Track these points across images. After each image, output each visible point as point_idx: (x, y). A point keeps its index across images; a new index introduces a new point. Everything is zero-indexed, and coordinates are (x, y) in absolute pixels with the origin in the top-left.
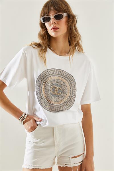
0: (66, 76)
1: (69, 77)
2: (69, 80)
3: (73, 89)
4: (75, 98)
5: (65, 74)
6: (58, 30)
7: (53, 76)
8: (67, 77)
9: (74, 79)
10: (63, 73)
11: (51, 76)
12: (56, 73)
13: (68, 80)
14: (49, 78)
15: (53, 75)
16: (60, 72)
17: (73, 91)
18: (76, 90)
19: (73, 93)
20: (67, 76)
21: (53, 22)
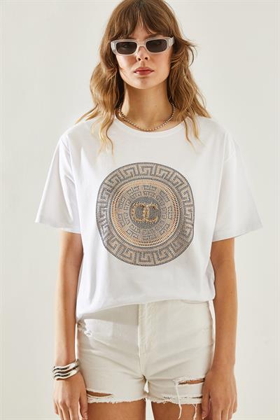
0: (167, 176)
1: (172, 178)
2: (174, 185)
3: (186, 204)
4: (193, 225)
5: (163, 172)
6: (151, 75)
7: (134, 180)
8: (168, 178)
9: (186, 180)
10: (158, 170)
11: (129, 181)
12: (141, 172)
13: (171, 185)
14: (125, 186)
15: (134, 178)
16: (151, 169)
17: (187, 209)
18: (193, 205)
19: (187, 213)
20: (169, 176)
21: (142, 56)
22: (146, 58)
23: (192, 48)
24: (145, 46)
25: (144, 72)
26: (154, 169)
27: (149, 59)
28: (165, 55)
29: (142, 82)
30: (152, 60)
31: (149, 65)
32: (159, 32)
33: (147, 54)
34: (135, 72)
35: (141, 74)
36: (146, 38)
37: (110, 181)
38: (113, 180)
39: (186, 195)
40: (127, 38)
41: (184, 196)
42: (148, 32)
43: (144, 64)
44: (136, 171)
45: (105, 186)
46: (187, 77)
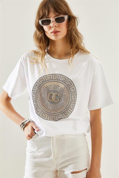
0: (65, 80)
1: (67, 82)
3: (72, 94)
5: (63, 79)
6: (59, 33)
8: (65, 82)
12: (54, 78)
13: (66, 85)
17: (72, 96)
19: (73, 98)
21: (53, 25)
22: (56, 26)
23: (77, 19)
24: (55, 21)
25: (56, 32)
26: (59, 77)
27: (57, 26)
28: (64, 24)
29: (55, 37)
30: (59, 27)
31: (58, 29)
32: (60, 14)
33: (56, 24)
34: (52, 33)
35: (54, 34)
36: (55, 17)
37: (39, 81)
38: (41, 81)
39: (73, 90)
40: (47, 18)
41: (71, 90)
42: (55, 14)
43: (55, 29)
44: (52, 78)
45: (37, 84)
46: (75, 33)
